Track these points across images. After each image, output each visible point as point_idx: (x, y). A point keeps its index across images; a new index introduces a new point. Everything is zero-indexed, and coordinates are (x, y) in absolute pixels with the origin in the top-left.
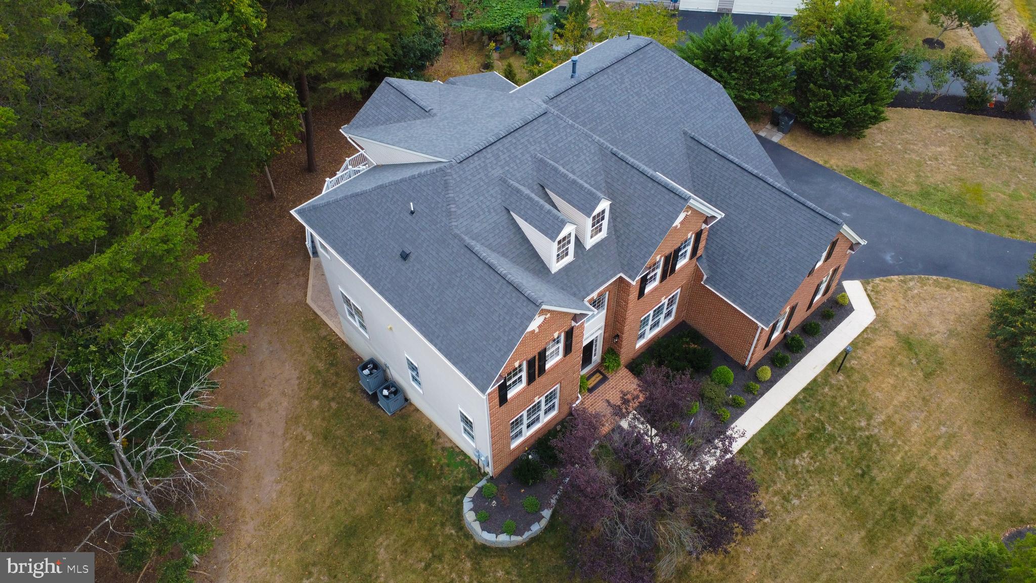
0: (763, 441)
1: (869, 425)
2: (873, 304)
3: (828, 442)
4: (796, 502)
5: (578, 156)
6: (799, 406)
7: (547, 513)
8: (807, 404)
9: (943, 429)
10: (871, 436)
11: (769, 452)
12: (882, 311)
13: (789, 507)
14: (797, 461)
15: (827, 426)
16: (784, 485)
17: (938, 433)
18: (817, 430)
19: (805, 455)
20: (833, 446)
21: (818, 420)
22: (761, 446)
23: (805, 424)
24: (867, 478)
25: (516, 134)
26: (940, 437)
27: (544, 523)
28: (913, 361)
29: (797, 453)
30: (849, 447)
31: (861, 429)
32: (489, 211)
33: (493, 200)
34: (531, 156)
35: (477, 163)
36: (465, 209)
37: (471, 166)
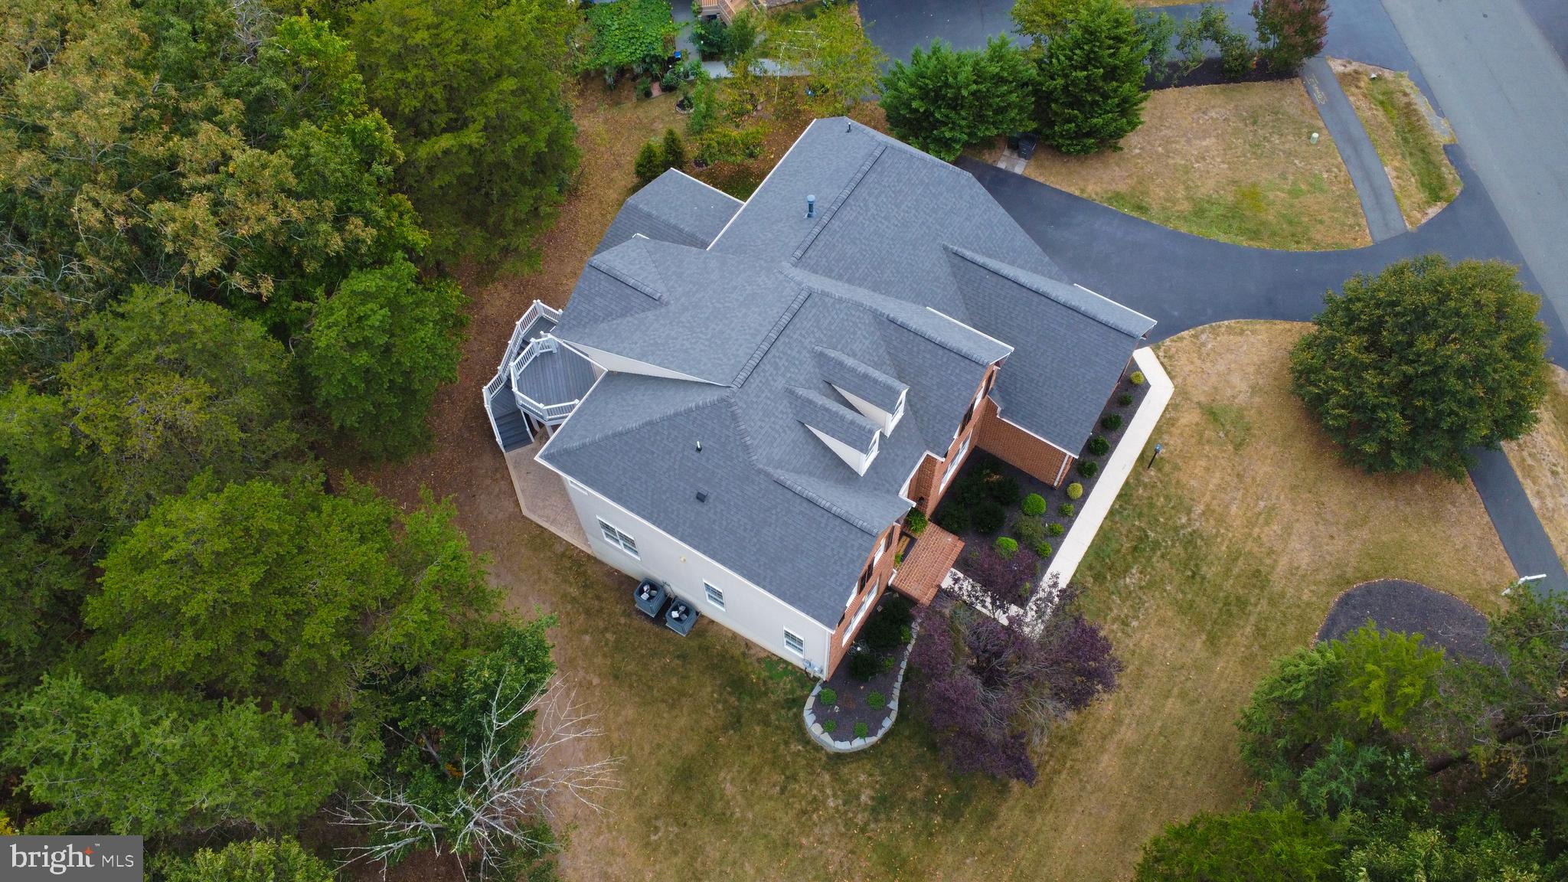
0: (1091, 568)
1: (1189, 520)
2: (1168, 373)
3: (1153, 550)
4: (1135, 624)
5: (854, 333)
6: (1117, 518)
7: (894, 705)
8: (1125, 513)
9: (1262, 504)
10: (1194, 531)
11: (1099, 578)
12: (1179, 380)
13: (1130, 630)
14: (1128, 580)
15: (1149, 533)
16: (1120, 608)
17: (1257, 510)
18: (1141, 540)
19: (1134, 571)
20: (1159, 553)
21: (1140, 529)
22: (1089, 573)
23: (1127, 537)
24: (1198, 579)
25: (787, 331)
26: (1260, 514)
27: (894, 715)
28: (1221, 434)
29: (1127, 570)
30: (1174, 550)
31: (1183, 527)
32: (785, 432)
33: (785, 417)
34: (809, 352)
35: (757, 381)
36: (760, 437)
37: (753, 386)
